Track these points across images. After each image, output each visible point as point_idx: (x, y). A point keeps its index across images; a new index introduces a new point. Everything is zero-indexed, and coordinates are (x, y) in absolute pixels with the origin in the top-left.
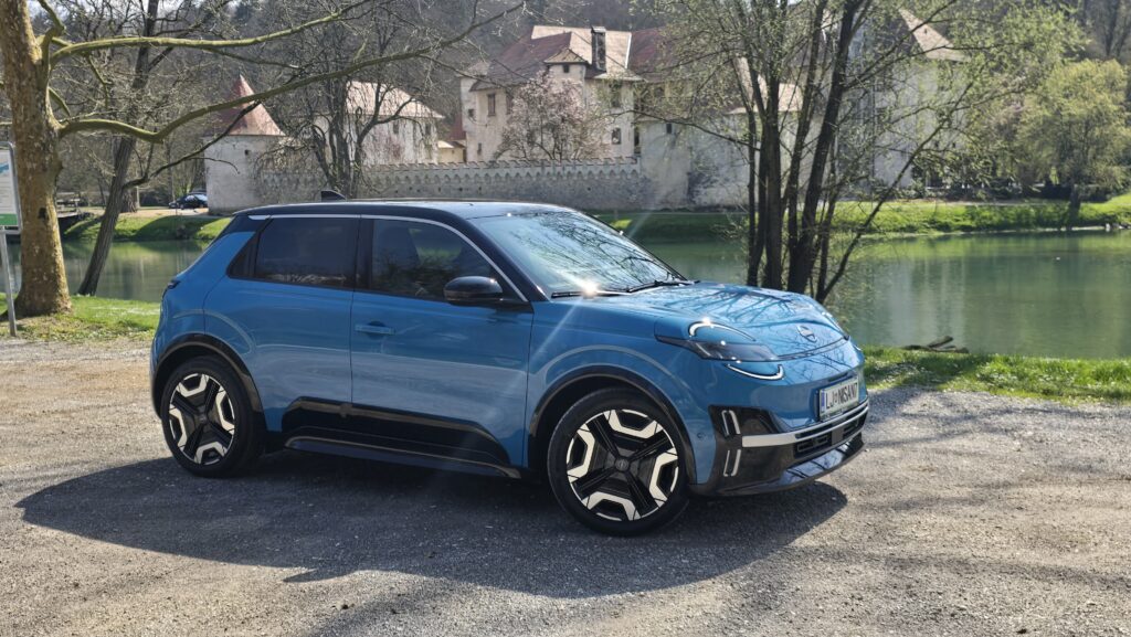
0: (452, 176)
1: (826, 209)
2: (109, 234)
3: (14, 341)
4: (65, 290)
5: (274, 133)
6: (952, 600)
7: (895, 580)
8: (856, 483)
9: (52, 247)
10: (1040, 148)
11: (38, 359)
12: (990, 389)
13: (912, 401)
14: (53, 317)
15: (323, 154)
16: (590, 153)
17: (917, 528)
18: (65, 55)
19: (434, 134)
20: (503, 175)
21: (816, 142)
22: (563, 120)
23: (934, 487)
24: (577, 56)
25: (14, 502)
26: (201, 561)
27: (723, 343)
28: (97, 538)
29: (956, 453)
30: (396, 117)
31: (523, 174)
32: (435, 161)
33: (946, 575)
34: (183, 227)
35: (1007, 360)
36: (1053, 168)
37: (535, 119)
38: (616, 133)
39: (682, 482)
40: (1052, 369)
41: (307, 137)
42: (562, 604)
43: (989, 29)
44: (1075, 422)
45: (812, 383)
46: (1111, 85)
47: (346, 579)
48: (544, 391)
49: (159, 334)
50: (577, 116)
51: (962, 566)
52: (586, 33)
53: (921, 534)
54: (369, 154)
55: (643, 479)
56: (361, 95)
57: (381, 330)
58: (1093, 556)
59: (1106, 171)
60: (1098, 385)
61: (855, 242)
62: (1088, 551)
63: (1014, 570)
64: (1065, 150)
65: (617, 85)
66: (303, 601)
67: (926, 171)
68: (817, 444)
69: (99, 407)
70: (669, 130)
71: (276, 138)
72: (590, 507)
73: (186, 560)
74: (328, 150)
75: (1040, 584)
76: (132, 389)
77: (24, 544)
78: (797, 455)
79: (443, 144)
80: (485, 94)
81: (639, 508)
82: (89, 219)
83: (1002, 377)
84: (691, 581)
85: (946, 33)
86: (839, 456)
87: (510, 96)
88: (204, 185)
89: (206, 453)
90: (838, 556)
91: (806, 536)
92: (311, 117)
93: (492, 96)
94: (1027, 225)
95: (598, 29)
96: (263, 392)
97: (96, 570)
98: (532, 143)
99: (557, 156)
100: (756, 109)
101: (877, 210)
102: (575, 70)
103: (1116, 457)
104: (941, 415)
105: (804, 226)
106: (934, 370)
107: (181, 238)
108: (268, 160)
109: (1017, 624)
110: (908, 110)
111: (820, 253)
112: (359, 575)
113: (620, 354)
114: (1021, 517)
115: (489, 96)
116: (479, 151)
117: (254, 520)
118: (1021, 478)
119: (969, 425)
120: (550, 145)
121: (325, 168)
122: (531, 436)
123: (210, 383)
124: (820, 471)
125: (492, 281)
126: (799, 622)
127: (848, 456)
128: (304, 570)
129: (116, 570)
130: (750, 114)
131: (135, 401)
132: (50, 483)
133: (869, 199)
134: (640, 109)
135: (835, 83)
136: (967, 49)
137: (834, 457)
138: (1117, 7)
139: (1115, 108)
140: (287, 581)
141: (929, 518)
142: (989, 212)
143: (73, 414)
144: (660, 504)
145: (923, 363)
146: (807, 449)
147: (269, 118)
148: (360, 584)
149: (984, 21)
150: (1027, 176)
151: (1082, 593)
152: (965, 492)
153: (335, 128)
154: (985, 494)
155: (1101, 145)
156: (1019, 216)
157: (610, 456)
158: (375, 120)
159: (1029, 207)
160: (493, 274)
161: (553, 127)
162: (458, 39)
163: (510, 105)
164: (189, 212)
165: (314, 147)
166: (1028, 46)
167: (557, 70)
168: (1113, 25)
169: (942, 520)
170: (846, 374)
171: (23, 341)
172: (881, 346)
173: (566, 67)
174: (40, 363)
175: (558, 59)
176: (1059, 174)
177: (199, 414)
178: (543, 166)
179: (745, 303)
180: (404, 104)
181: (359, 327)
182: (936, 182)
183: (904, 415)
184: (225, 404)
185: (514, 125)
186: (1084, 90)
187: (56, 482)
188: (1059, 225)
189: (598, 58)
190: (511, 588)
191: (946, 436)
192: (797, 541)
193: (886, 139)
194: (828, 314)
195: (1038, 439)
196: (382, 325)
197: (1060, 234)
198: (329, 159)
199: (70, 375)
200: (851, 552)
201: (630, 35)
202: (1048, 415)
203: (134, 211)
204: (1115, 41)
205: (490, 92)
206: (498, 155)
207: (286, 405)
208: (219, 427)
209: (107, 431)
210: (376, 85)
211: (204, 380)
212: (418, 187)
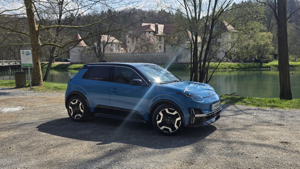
0: (124, 56)
1: (208, 64)
2: (49, 68)
3: (31, 91)
4: (42, 80)
5: (85, 46)
6: (241, 151)
7: (228, 146)
8: (218, 125)
9: (39, 71)
10: (254, 51)
11: (37, 95)
12: (245, 105)
13: (229, 107)
14: (39, 86)
15: (96, 51)
16: (154, 51)
17: (232, 135)
18: (43, 29)
19: (120, 47)
20: (135, 56)
21: (206, 50)
22: (149, 44)
23: (235, 126)
24: (152, 30)
25: (36, 127)
26: (78, 140)
27: (190, 94)
28: (55, 135)
29: (239, 118)
30: (112, 43)
31: (140, 55)
32: (120, 52)
33: (239, 145)
34: (65, 66)
35: (249, 98)
36: (256, 56)
37: (143, 43)
38: (160, 47)
39: (182, 124)
40: (258, 100)
41: (92, 47)
42: (157, 150)
43: (244, 26)
44: (265, 112)
45: (209, 103)
46: (269, 38)
47: (110, 144)
48: (151, 104)
49: (67, 91)
50: (152, 43)
51: (242, 143)
52: (154, 25)
53: (233, 136)
54: (106, 51)
55: (173, 124)
56: (104, 38)
57: (116, 90)
58: (271, 141)
59: (268, 56)
60: (269, 104)
61: (214, 72)
62: (270, 140)
63: (254, 144)
64: (259, 51)
65: (160, 36)
66: (101, 149)
67: (228, 56)
68: (211, 116)
69: (51, 106)
70: (172, 46)
71: (86, 47)
72: (162, 129)
73: (75, 140)
74: (97, 50)
75: (260, 147)
76: (58, 102)
77: (39, 136)
78: (207, 119)
79: (122, 49)
80: (131, 38)
81: (172, 130)
82: (44, 64)
83: (248, 102)
84: (184, 146)
85: (234, 26)
86: (215, 119)
87: (137, 38)
88: (69, 57)
89: (77, 117)
90: (216, 141)
91: (208, 136)
92: (93, 43)
93: (133, 38)
94: (251, 68)
95: (156, 24)
96: (90, 103)
97: (55, 142)
98: (142, 49)
99: (147, 52)
100: (192, 42)
101: (219, 64)
102: (151, 33)
103: (274, 120)
104: (235, 110)
105: (203, 68)
106: (233, 101)
107: (64, 69)
108: (84, 52)
109: (256, 156)
110: (226, 43)
111: (206, 74)
112: (113, 143)
113: (168, 96)
114: (255, 133)
115: (132, 38)
116: (130, 50)
117: (88, 132)
118: (254, 124)
119: (242, 112)
120: (146, 49)
121: (96, 54)
122: (149, 114)
123: (78, 101)
124: (211, 122)
125: (140, 80)
126: (208, 155)
127: (217, 119)
128: (100, 142)
129: (60, 142)
130: (191, 43)
131: (59, 105)
132: (43, 123)
133: (217, 62)
134: (166, 42)
135: (210, 37)
136: (238, 30)
137: (213, 119)
138: (270, 20)
139: (270, 43)
140: (97, 144)
141: (235, 133)
142: (242, 65)
143: (46, 108)
144: (177, 129)
145: (231, 99)
146: (209, 117)
147: (84, 43)
148: (113, 145)
149: (242, 24)
150: (251, 57)
151: (269, 149)
152: (242, 127)
153: (99, 45)
154: (246, 127)
155: (267, 51)
156: (249, 66)
157: (166, 119)
158: (107, 43)
159: (251, 64)
160: (140, 78)
161: (147, 46)
162: (129, 27)
163: (137, 40)
164: (66, 63)
165: (94, 49)
166: (252, 29)
167: (147, 33)
168: (270, 24)
169: (237, 133)
170: (217, 101)
171: (33, 91)
172: (221, 95)
173: (149, 32)
174: (38, 96)
175: (148, 30)
176: (258, 57)
177: (76, 108)
178: (144, 54)
179: (191, 85)
180: (114, 40)
181: (111, 90)
182: (231, 58)
183: (228, 110)
184: (81, 106)
185: (138, 45)
186: (263, 39)
187: (44, 122)
188: (258, 68)
189: (156, 30)
190: (145, 147)
191: (236, 115)
192: (207, 137)
193: (221, 49)
194: (213, 88)
195: (257, 116)
196: (116, 89)
197: (258, 70)
198: (97, 52)
199: (44, 99)
200: (218, 140)
201: (163, 25)
202: (259, 110)
203: (54, 62)
204: (270, 28)
205: (133, 37)
206: (134, 51)
207: (95, 106)
208: (80, 111)
209: (54, 112)
210: (108, 36)
211: (77, 101)
212: (116, 58)
